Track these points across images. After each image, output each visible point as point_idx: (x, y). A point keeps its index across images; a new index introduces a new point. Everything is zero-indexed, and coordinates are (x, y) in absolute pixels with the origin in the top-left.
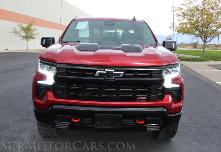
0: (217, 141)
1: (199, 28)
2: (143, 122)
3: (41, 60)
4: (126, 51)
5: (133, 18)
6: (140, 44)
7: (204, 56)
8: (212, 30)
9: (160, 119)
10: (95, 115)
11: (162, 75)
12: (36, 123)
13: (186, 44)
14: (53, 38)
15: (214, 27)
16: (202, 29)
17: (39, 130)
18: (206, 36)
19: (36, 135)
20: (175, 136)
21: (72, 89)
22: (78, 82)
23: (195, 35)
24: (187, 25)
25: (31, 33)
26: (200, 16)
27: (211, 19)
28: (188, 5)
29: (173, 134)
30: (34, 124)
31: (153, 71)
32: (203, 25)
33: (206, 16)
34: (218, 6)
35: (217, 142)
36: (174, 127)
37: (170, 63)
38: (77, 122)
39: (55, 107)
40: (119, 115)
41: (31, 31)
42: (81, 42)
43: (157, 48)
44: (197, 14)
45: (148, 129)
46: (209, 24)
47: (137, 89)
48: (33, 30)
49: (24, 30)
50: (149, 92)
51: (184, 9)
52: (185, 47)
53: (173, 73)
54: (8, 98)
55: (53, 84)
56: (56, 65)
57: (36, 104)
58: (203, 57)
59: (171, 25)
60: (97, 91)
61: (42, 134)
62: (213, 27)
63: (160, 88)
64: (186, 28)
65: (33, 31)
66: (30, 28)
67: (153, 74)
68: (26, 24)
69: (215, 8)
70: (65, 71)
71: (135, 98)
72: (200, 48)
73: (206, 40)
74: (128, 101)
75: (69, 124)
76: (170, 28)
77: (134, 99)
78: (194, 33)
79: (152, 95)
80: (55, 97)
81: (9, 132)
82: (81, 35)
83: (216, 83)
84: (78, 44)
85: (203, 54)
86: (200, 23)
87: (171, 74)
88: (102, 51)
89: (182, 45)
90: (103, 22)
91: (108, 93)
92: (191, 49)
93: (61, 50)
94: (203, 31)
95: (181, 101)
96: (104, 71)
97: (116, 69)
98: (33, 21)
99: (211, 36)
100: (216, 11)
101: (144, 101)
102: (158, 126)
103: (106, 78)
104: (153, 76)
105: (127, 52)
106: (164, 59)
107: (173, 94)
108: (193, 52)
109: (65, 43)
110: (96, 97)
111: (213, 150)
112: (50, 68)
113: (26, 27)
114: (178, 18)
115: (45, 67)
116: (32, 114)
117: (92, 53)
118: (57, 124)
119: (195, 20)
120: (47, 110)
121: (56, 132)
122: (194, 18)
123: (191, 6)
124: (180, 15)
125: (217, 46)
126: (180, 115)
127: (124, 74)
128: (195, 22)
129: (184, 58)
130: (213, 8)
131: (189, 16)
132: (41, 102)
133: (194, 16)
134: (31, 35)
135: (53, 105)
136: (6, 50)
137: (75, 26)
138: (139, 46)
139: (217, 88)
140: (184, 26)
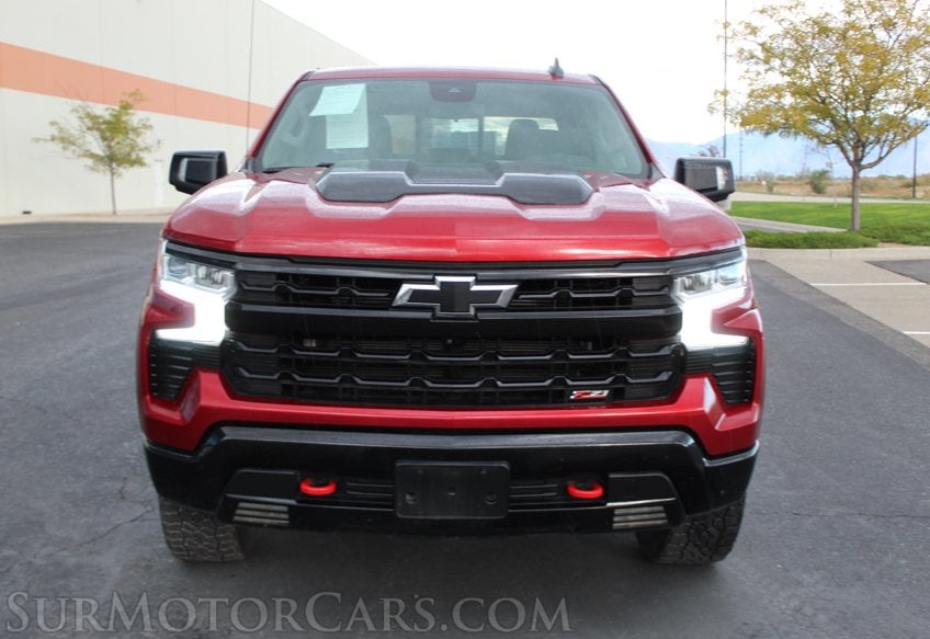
0: (907, 570)
1: (835, 108)
2: (597, 493)
3: (171, 241)
4: (521, 199)
5: (551, 67)
6: (581, 173)
7: (853, 225)
8: (887, 116)
9: (667, 478)
10: (399, 464)
11: (672, 295)
12: (153, 510)
13: (781, 178)
14: (221, 156)
15: (896, 100)
16: (843, 112)
17: (167, 534)
18: (864, 139)
19: (157, 558)
20: (729, 550)
21: (299, 362)
22: (325, 331)
23: (815, 141)
24: (780, 97)
25: (128, 141)
26: (837, 58)
27: (881, 72)
28: (784, 14)
29: (722, 542)
30: (148, 512)
31: (635, 281)
32: (847, 95)
33: (861, 57)
34: (911, 15)
35: (906, 575)
36: (725, 515)
37: (705, 246)
38: (324, 496)
39: (230, 434)
40: (496, 464)
41: (127, 133)
42: (334, 169)
43: (651, 187)
44: (821, 51)
45: (616, 519)
46: (875, 91)
47: (571, 357)
48: (135, 130)
49: (98, 129)
50: (619, 366)
51: (770, 28)
52: (775, 189)
53: (717, 287)
54: (38, 408)
55: (224, 342)
56: (234, 263)
57: (152, 426)
58: (852, 229)
59: (713, 99)
60: (404, 366)
61: (179, 550)
62: (890, 105)
63: (665, 351)
64: (778, 110)
65: (138, 135)
66: (125, 122)
67: (636, 294)
68: (108, 106)
69: (896, 23)
70: (270, 287)
71: (563, 391)
72: (840, 195)
73: (861, 160)
74: (534, 406)
75: (290, 506)
76: (711, 110)
77: (557, 398)
78: (811, 131)
79: (631, 381)
80: (233, 396)
81: (44, 546)
82: (335, 141)
83: (906, 336)
84: (322, 177)
85: (849, 216)
86: (834, 88)
87: (709, 292)
88: (422, 203)
89: (764, 183)
90: (427, 85)
91: (449, 373)
92: (799, 199)
93: (254, 200)
94: (847, 121)
95: (755, 404)
96: (432, 282)
97: (480, 273)
98: (136, 93)
99: (885, 141)
100: (901, 38)
101: (599, 407)
102: (661, 508)
103: (439, 313)
104: (634, 299)
105: (525, 204)
106: (678, 231)
107: (717, 374)
108: (809, 211)
109: (270, 172)
110: (402, 392)
111: (891, 605)
112: (208, 276)
113: (107, 116)
114: (744, 66)
115: (186, 273)
116: (136, 474)
117: (380, 211)
118: (242, 505)
119: (813, 76)
120: (199, 448)
121: (236, 544)
122: (809, 67)
123: (798, 18)
124: (752, 57)
125: (908, 186)
126: (750, 462)
127: (516, 295)
128: (814, 85)
129: (769, 235)
130: (889, 25)
131: (790, 57)
132: (173, 415)
133: (809, 59)
134: (128, 150)
135: (225, 430)
136: (26, 213)
137: (312, 105)
138: (575, 181)
139: (908, 355)
140: (767, 103)
